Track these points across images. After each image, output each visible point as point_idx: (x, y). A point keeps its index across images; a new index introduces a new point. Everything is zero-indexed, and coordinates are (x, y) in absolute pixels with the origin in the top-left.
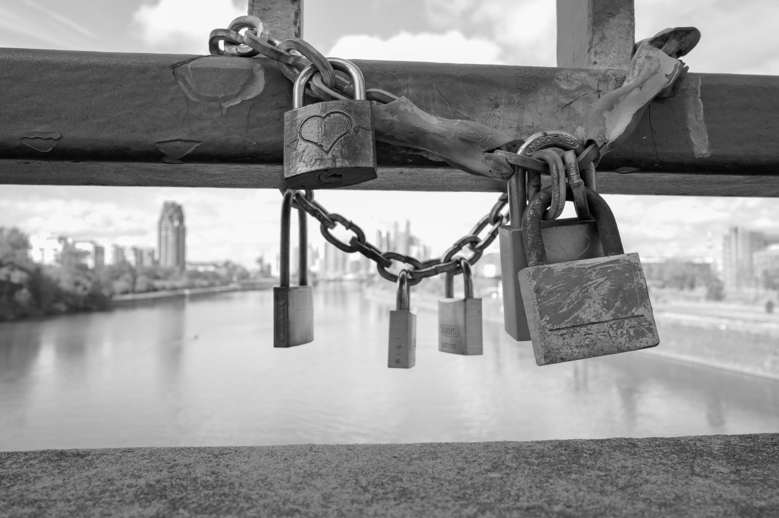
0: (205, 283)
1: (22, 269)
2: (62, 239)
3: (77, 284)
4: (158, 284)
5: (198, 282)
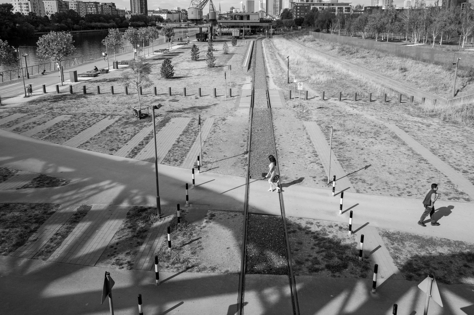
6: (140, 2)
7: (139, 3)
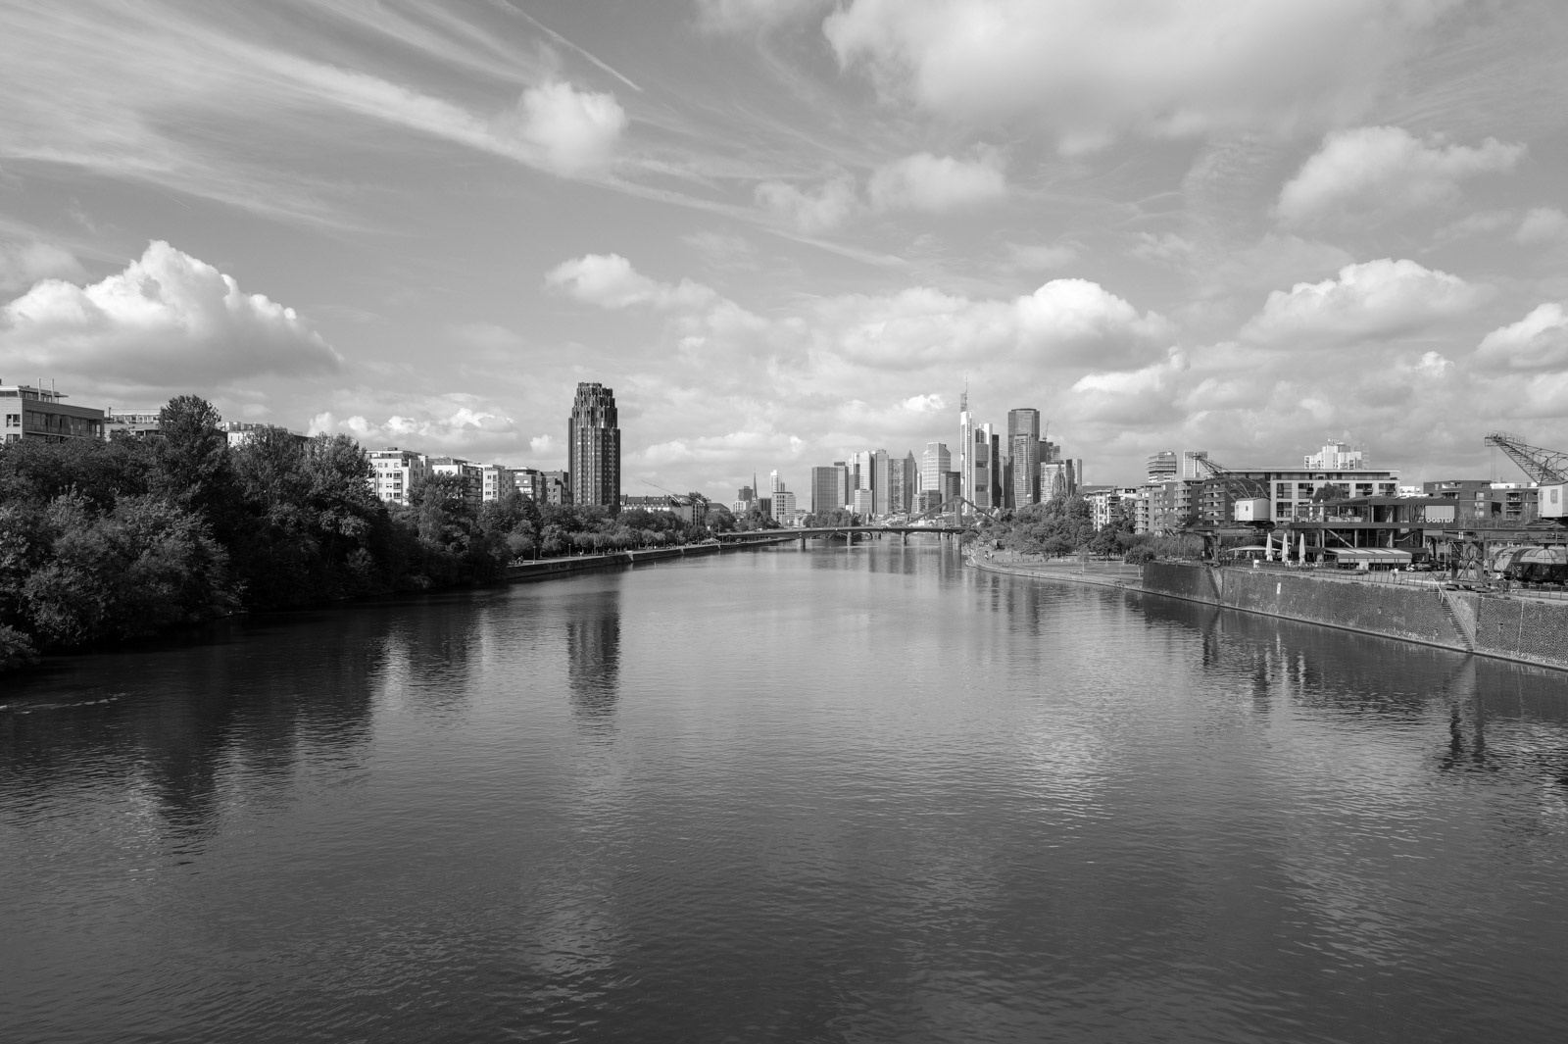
0: (660, 536)
1: (357, 512)
2: (408, 457)
3: (446, 538)
4: (578, 537)
5: (647, 533)
6: (603, 471)
7: (599, 474)
